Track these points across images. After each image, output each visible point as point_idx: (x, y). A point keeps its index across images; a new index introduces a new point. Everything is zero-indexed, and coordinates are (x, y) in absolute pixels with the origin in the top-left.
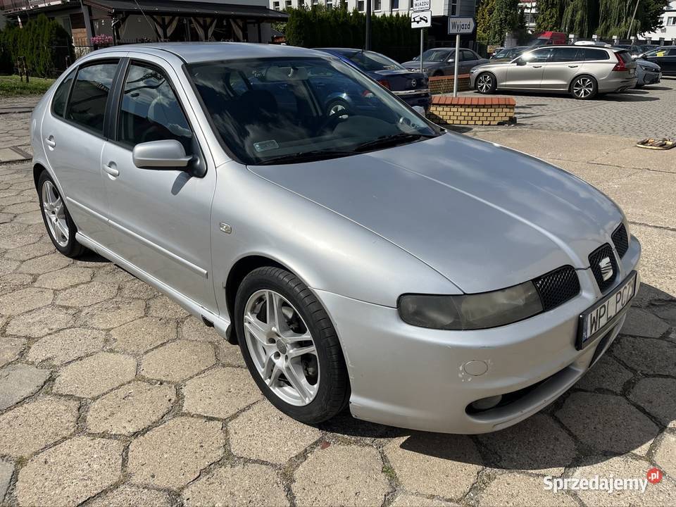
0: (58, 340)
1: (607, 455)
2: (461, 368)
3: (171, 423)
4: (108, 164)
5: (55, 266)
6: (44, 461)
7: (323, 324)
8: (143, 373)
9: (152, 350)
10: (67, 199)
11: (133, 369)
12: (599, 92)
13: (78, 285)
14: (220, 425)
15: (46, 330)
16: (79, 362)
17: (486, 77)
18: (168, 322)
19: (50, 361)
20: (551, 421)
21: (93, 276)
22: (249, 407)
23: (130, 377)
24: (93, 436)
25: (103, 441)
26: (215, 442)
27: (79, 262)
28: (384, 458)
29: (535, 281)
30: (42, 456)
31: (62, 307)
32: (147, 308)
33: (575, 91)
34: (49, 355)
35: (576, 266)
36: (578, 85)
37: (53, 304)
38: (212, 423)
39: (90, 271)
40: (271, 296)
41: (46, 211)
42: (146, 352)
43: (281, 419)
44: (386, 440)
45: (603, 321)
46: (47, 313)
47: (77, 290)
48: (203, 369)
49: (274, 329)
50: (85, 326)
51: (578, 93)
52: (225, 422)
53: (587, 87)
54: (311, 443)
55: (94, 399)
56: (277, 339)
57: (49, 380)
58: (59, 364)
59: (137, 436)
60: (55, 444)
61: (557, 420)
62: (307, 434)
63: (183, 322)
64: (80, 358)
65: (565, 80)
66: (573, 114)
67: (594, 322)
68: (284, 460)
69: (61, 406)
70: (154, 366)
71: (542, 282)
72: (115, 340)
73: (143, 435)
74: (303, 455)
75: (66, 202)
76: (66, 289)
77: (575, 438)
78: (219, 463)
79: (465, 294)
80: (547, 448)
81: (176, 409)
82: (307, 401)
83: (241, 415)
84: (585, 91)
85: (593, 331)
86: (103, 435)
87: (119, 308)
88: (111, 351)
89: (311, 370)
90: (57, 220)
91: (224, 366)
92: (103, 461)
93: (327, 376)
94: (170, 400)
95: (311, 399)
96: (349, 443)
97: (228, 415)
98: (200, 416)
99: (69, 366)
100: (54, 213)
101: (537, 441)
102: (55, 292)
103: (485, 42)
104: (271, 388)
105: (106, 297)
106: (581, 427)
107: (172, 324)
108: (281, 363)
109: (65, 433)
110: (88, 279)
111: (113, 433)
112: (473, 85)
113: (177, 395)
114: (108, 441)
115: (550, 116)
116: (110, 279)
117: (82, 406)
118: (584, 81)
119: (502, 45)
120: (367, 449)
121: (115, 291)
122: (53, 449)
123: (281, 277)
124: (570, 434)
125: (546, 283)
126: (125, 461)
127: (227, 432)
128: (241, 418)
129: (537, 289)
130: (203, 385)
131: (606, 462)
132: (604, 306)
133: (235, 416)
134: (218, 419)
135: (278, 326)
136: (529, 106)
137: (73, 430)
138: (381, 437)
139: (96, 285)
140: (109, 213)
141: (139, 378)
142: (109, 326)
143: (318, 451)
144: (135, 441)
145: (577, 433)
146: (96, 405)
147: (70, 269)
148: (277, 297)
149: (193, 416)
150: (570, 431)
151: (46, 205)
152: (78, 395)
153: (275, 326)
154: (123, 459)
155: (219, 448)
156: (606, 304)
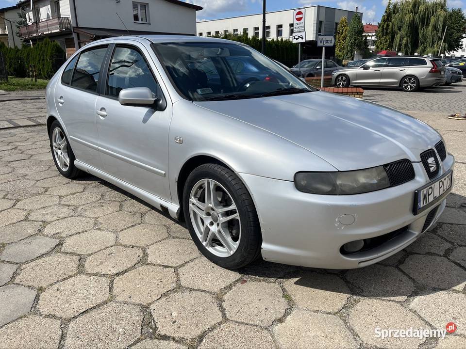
0: (64, 223)
1: (435, 290)
2: (337, 220)
3: (141, 269)
4: (100, 109)
5: (60, 183)
6: (56, 289)
7: (244, 197)
8: (120, 241)
9: (126, 229)
10: (70, 137)
11: (114, 239)
12: (421, 86)
13: (75, 193)
14: (173, 270)
15: (56, 218)
16: (78, 235)
17: (342, 78)
18: (135, 214)
19: (59, 235)
20: (397, 271)
21: (85, 189)
22: (192, 261)
23: (113, 243)
24: (90, 275)
25: (96, 278)
26: (170, 279)
27: (75, 181)
28: (284, 290)
29: (385, 166)
30: (55, 287)
31: (65, 205)
32: (121, 206)
33: (404, 86)
34: (58, 231)
35: (412, 160)
36: (405, 82)
37: (59, 204)
38: (167, 269)
39: (83, 186)
40: (208, 183)
41: (54, 148)
42: (122, 230)
43: (213, 267)
44: (284, 280)
45: (431, 198)
46: (56, 208)
47: (74, 196)
48: (160, 239)
49: (210, 205)
50: (81, 215)
51: (406, 87)
52: (176, 269)
53: (412, 83)
54: (234, 280)
55: (89, 255)
56: (212, 212)
57: (59, 245)
58: (65, 236)
59: (118, 275)
60: (64, 280)
61: (400, 270)
62: (231, 275)
63: (145, 214)
64: (79, 233)
65: (397, 79)
66: (403, 100)
67: (425, 197)
68: (216, 290)
69: (68, 258)
70: (127, 237)
71: (390, 167)
72: (101, 224)
73: (123, 274)
74: (229, 287)
75: (69, 140)
76: (67, 195)
77: (413, 280)
78: (174, 290)
79: (339, 171)
80: (394, 285)
81: (143, 260)
82: (232, 253)
83: (186, 265)
84: (411, 86)
85: (425, 204)
86: (96, 275)
87: (102, 206)
88: (99, 229)
89: (234, 232)
90: (61, 153)
91: (173, 238)
92: (96, 289)
93: (246, 231)
94: (139, 256)
95: (235, 251)
96: (260, 281)
97: (178, 265)
98: (160, 265)
99: (72, 237)
100: (60, 149)
101: (388, 282)
102: (60, 197)
103: (340, 58)
104: (206, 247)
105: (93, 200)
106: (417, 274)
107: (138, 215)
108: (214, 229)
109: (70, 274)
110: (82, 190)
111: (103, 273)
112: (334, 83)
113: (144, 253)
114: (99, 278)
115: (387, 101)
116: (95, 190)
117: (81, 259)
118: (410, 79)
119: (353, 60)
120: (272, 284)
121: (99, 197)
122: (62, 282)
123: (216, 168)
124: (410, 278)
125: (392, 168)
126: (111, 289)
127: (177, 274)
128: (186, 266)
129: (387, 172)
130: (160, 248)
131: (436, 294)
132: (431, 188)
133: (183, 265)
134: (171, 267)
135: (213, 203)
136: (372, 96)
137: (76, 272)
138: (281, 278)
139: (87, 194)
140: (98, 142)
141: (117, 244)
142: (96, 216)
143: (239, 285)
144: (117, 278)
145: (415, 278)
146: (90, 258)
147: (69, 185)
148: (213, 183)
149: (154, 265)
150: (409, 276)
151: (54, 144)
152: (78, 253)
153: (211, 203)
154: (110, 288)
155: (173, 283)
156: (433, 186)
